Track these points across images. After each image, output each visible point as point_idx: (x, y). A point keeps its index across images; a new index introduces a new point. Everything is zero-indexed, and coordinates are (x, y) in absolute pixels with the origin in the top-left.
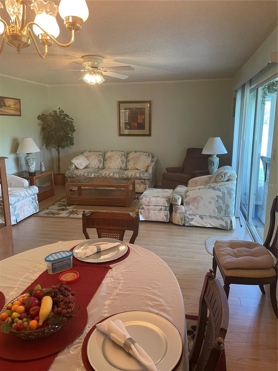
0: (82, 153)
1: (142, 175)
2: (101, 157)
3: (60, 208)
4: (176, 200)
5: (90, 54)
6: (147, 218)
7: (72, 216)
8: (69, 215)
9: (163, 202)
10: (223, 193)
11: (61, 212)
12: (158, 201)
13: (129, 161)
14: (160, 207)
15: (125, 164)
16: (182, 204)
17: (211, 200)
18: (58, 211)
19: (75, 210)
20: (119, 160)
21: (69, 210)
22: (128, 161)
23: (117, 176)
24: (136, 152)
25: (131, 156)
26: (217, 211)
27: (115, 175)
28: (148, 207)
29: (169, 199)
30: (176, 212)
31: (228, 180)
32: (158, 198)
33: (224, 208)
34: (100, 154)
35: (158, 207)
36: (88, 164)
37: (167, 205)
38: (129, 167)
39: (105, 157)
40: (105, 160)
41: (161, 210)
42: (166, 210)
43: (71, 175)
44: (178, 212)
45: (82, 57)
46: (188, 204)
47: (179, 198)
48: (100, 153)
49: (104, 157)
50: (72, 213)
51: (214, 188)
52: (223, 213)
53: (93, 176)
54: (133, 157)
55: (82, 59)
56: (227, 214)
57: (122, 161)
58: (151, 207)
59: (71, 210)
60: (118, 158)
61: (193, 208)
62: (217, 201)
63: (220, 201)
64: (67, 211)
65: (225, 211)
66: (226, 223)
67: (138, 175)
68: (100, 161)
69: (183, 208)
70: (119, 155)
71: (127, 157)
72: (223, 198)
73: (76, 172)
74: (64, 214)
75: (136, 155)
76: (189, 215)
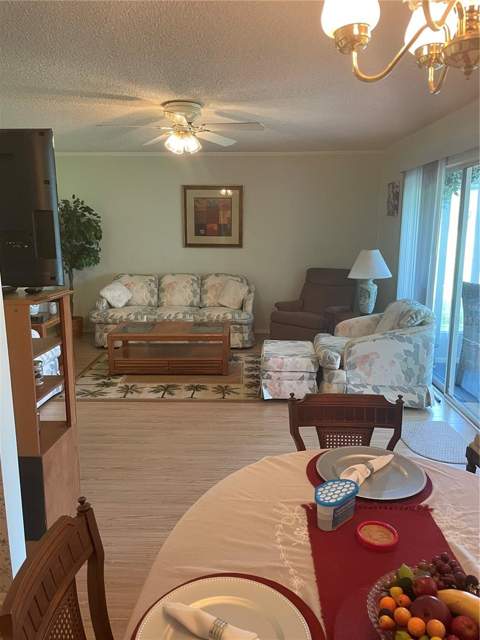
0: (117, 278)
1: (236, 316)
2: (153, 285)
3: (100, 381)
4: (331, 361)
5: (185, 98)
6: (276, 393)
7: (129, 396)
8: (123, 394)
9: (306, 364)
10: (416, 346)
11: (105, 390)
12: (297, 362)
13: (206, 292)
14: (302, 374)
15: (198, 296)
16: (341, 367)
17: (395, 360)
18: (99, 388)
19: (130, 385)
20: (189, 290)
21: (119, 385)
22: (203, 292)
23: (190, 319)
24: (217, 275)
25: (209, 282)
26: (403, 378)
27: (188, 317)
28: (278, 375)
29: (318, 359)
30: (330, 381)
31: (421, 324)
32: (297, 359)
33: (417, 372)
34: (151, 281)
35: (297, 374)
36: (130, 298)
37: (313, 370)
38: (207, 302)
39: (162, 285)
40: (160, 290)
41: (302, 378)
42: (310, 378)
43: (103, 320)
44: (334, 381)
45: (164, 104)
46: (353, 367)
47: (337, 358)
48: (150, 278)
49: (159, 285)
50: (126, 390)
51: (400, 338)
52: (414, 380)
53: (145, 320)
54: (214, 286)
55: (162, 108)
56: (421, 382)
57: (194, 292)
58: (285, 374)
59: (123, 385)
60: (185, 287)
61: (362, 374)
62: (406, 360)
63: (410, 359)
64: (116, 388)
65: (419, 377)
66: (420, 397)
67: (229, 316)
68: (151, 292)
69: (343, 374)
70: (187, 282)
71: (202, 285)
72: (415, 355)
73: (111, 312)
74: (113, 393)
75: (218, 280)
76: (354, 386)
